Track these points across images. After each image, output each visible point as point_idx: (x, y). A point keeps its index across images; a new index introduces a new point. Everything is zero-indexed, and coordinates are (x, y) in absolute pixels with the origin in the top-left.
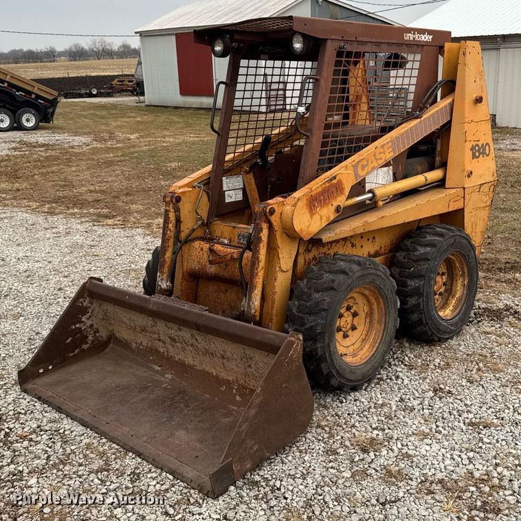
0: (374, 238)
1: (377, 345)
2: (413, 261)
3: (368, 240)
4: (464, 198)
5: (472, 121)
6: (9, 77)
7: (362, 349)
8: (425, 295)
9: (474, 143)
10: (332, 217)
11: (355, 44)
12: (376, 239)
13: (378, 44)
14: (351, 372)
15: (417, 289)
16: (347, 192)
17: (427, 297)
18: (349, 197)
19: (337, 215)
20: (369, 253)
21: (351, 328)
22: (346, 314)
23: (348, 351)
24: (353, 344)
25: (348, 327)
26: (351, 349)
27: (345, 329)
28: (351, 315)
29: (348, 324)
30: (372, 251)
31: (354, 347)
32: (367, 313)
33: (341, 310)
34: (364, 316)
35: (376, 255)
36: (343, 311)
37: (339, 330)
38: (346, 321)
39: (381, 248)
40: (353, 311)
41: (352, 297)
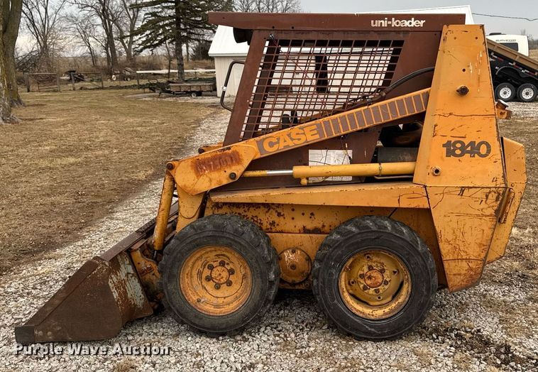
0: (312, 214)
1: (241, 306)
3: (303, 214)
4: (427, 196)
5: (450, 114)
6: (518, 57)
7: (229, 304)
9: (453, 140)
10: (225, 182)
11: (293, 33)
12: (316, 216)
13: (328, 33)
14: (196, 317)
16: (246, 163)
18: (248, 169)
19: (231, 181)
20: (304, 227)
21: (226, 282)
22: (219, 268)
23: (215, 301)
24: (225, 298)
25: (222, 281)
26: (221, 301)
27: (217, 281)
28: (226, 271)
29: (222, 278)
30: (310, 226)
31: (225, 300)
32: (244, 275)
33: (212, 263)
34: (241, 276)
35: (316, 231)
36: (215, 264)
37: (209, 279)
38: (220, 275)
39: (324, 226)
40: (229, 268)
41: (224, 255)
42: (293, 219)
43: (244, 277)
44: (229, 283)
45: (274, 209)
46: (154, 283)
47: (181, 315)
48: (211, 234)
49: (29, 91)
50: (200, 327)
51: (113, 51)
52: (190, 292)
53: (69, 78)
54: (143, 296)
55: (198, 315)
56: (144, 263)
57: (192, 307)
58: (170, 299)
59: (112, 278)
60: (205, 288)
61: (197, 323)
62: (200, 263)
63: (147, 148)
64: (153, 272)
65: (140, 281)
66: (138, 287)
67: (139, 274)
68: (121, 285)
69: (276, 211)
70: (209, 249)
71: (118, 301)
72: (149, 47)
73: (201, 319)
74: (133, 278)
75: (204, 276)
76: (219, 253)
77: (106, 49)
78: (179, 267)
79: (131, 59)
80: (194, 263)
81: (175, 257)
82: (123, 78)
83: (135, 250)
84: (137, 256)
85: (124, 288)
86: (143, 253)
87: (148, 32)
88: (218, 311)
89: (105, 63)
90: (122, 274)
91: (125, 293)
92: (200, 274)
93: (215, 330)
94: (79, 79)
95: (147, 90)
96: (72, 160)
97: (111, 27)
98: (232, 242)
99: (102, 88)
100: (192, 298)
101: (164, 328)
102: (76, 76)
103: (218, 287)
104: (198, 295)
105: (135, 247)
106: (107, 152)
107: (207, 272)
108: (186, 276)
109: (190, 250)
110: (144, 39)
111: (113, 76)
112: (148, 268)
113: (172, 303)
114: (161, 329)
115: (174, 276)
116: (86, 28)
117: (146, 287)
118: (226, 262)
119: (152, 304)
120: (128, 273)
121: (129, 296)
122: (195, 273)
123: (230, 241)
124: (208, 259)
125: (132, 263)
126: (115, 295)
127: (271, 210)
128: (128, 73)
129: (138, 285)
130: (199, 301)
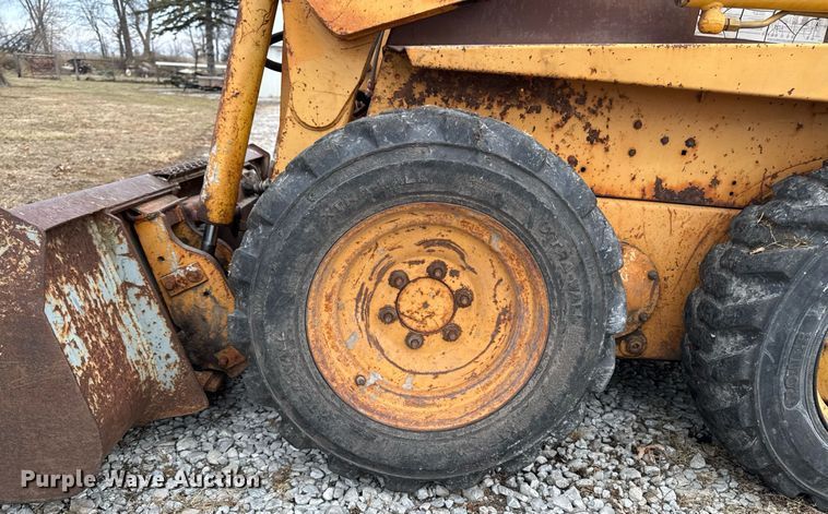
0: (691, 143)
1: (497, 405)
2: (775, 225)
3: (664, 141)
7: (452, 396)
8: (770, 338)
12: (700, 150)
14: (356, 432)
15: (747, 311)
17: (778, 349)
20: (659, 181)
21: (443, 330)
22: (426, 285)
23: (407, 384)
24: (436, 375)
25: (431, 324)
26: (423, 383)
27: (414, 325)
28: (447, 295)
29: (431, 315)
30: (676, 179)
31: (435, 383)
32: (505, 311)
33: (405, 268)
34: (493, 313)
35: (691, 196)
36: (413, 272)
37: (389, 315)
38: (426, 305)
39: (715, 182)
40: (456, 286)
41: (447, 244)
42: (632, 153)
43: (508, 316)
44: (451, 333)
45: (580, 118)
46: (209, 318)
47: (307, 425)
48: (430, 155)
49: (20, 76)
50: (365, 461)
51: (128, 40)
52: (334, 355)
53: (72, 68)
54: (175, 357)
55: (361, 427)
56: (178, 259)
57: (341, 400)
58: (272, 375)
59: (61, 294)
60: (377, 343)
61: (355, 450)
62: (367, 264)
63: (170, 133)
64: (206, 287)
65: (166, 311)
66: (161, 330)
67: (163, 291)
68: (100, 322)
69: (588, 125)
70: (406, 219)
71: (88, 374)
72: (171, 29)
73: (370, 439)
74: (144, 300)
75: (376, 306)
76: (433, 234)
77: (119, 36)
78: (308, 273)
79: (150, 53)
80: (351, 263)
81: (295, 235)
82: (141, 74)
83: (151, 218)
84: (156, 234)
85: (112, 330)
86: (174, 227)
87: (170, 9)
88: (420, 418)
89: (118, 54)
90: (105, 286)
91: (117, 346)
92: (364, 297)
93: (409, 472)
94: (85, 70)
95: (170, 86)
96: (59, 134)
97: (124, 9)
98: (506, 194)
99: (114, 81)
100: (340, 372)
101: (239, 449)
102: (81, 66)
103: (414, 341)
104: (357, 364)
105: (147, 209)
106: (112, 131)
107: (385, 295)
108: (324, 301)
109: (349, 213)
110: (166, 18)
111: (128, 71)
112: (189, 274)
113: (277, 387)
114: (232, 453)
115: (291, 301)
116: (93, 7)
117: (184, 330)
118: (451, 265)
119: (203, 376)
120: (127, 285)
121: (131, 355)
122: (350, 293)
123: (497, 189)
124: (395, 254)
125: (139, 251)
126: (77, 355)
127: (573, 120)
128: (145, 69)
129: (161, 323)
130: (360, 382)
